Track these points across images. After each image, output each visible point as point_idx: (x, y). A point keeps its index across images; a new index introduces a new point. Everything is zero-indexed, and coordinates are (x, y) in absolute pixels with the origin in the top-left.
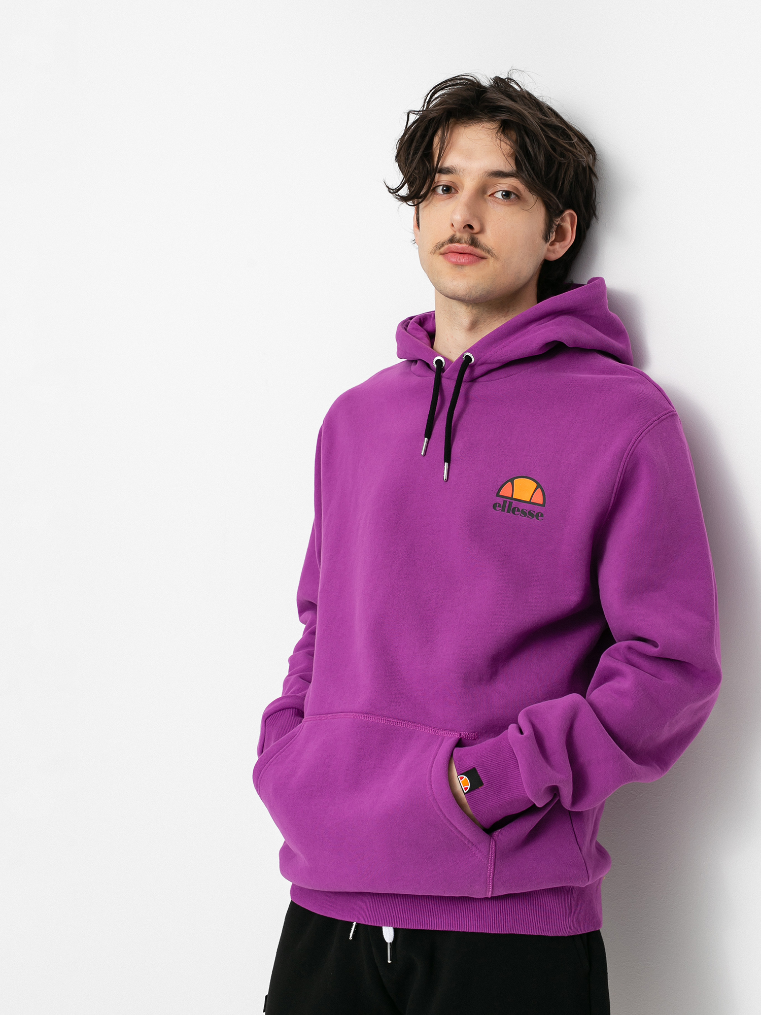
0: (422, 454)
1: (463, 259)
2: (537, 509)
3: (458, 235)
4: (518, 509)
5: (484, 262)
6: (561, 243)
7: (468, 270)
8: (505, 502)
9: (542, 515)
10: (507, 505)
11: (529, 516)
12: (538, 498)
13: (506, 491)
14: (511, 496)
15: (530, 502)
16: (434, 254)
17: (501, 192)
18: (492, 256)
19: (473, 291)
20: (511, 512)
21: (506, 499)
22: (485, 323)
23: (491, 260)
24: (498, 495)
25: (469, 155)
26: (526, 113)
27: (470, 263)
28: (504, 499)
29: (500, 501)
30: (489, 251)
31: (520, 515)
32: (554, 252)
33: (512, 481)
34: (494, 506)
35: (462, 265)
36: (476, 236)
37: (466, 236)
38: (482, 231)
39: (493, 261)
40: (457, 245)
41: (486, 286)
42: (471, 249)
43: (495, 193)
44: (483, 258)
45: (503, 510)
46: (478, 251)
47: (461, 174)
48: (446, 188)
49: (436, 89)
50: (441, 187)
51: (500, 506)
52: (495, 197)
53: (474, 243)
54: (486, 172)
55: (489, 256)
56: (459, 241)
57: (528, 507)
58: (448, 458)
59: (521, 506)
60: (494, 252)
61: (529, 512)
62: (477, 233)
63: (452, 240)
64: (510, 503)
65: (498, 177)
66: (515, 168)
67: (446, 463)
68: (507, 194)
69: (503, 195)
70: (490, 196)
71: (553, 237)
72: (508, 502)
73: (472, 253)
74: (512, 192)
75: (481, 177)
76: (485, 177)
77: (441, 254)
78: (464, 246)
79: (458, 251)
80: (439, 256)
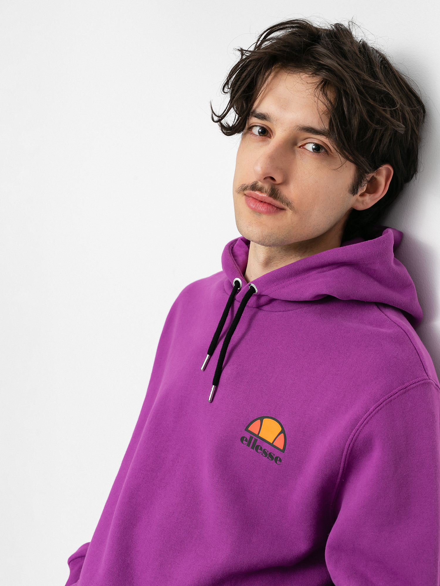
0: (202, 368)
1: (262, 208)
2: (277, 454)
3: (260, 184)
4: (261, 448)
5: (282, 213)
6: (372, 195)
7: (265, 218)
8: (251, 438)
9: (280, 460)
10: (253, 441)
11: (269, 458)
12: (280, 444)
13: (254, 428)
14: (257, 434)
15: (272, 444)
16: (239, 193)
17: (312, 144)
18: (291, 208)
20: (254, 449)
21: (252, 436)
22: (282, 260)
23: (289, 213)
24: (246, 429)
25: (284, 105)
26: (345, 74)
27: (268, 213)
28: (251, 435)
29: (248, 436)
30: (288, 204)
31: (262, 454)
32: (363, 202)
33: (262, 419)
34: (242, 439)
35: (260, 213)
36: (276, 187)
37: (267, 187)
38: (285, 182)
39: (291, 213)
40: (257, 193)
42: (270, 200)
43: (306, 144)
44: (282, 209)
45: (248, 445)
46: (277, 203)
47: (274, 123)
48: (262, 130)
49: (273, 29)
50: (258, 128)
51: (246, 440)
52: (305, 148)
53: (274, 193)
54: (297, 126)
55: (288, 208)
56: (260, 190)
57: (268, 449)
58: (216, 382)
59: (265, 446)
60: (293, 204)
61: (270, 453)
62: (279, 184)
63: (254, 187)
64: (256, 441)
65: (308, 132)
66: (327, 127)
67: (213, 386)
68: (318, 148)
69: (313, 149)
70: (300, 147)
71: (363, 189)
72: (253, 439)
73: (271, 204)
74: (323, 147)
75: (293, 130)
76: (296, 130)
77: (245, 195)
78: (264, 195)
79: (258, 199)
80: (242, 196)
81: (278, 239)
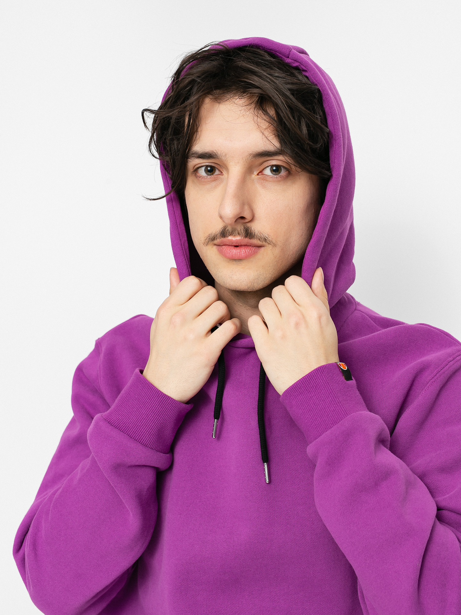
3: (230, 228)
5: (262, 249)
16: (207, 245)
17: (270, 167)
18: (269, 244)
19: (255, 284)
23: (269, 247)
30: (265, 240)
37: (240, 228)
39: (271, 248)
40: (230, 237)
41: (268, 275)
42: (247, 241)
43: (263, 170)
44: (260, 247)
46: (255, 241)
47: (224, 158)
50: (203, 168)
52: (263, 174)
53: (248, 234)
55: (267, 244)
56: (232, 234)
60: (270, 239)
62: (250, 221)
63: (224, 233)
65: (263, 157)
67: (265, 464)
69: (272, 171)
70: (258, 174)
73: (248, 244)
74: (281, 166)
75: (246, 160)
76: (250, 159)
77: (215, 245)
78: (238, 238)
79: (233, 245)
80: (212, 247)
81: (266, 279)
